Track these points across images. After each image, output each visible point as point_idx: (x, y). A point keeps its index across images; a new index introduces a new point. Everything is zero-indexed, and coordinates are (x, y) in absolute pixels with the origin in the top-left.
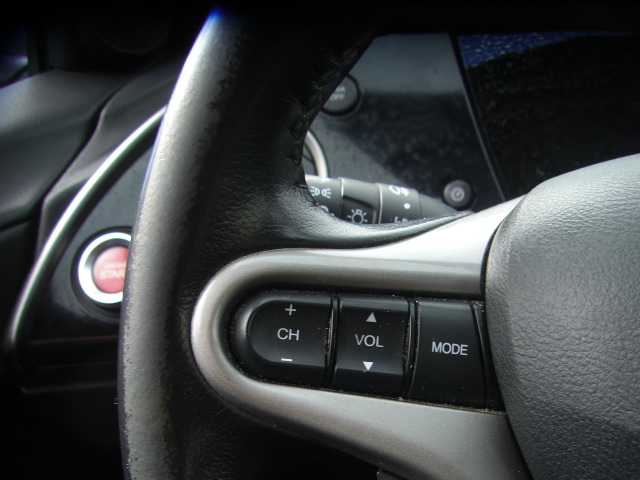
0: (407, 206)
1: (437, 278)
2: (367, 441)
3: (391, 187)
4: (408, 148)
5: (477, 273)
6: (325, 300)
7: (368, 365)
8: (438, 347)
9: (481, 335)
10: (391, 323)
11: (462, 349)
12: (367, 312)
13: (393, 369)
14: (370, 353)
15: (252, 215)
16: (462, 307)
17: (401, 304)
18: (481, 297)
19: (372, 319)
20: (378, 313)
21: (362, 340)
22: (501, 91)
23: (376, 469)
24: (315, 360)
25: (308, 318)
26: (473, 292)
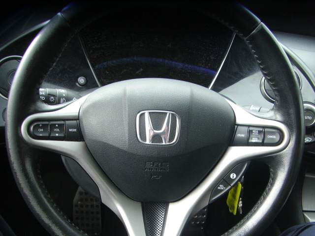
0: (64, 95)
1: (69, 116)
2: (58, 149)
3: (60, 90)
4: (66, 67)
5: (78, 114)
6: (47, 123)
7: (57, 135)
8: (70, 130)
9: (79, 127)
10: (61, 126)
11: (75, 130)
12: (56, 124)
13: (62, 135)
14: (57, 132)
15: (33, 108)
16: (75, 122)
17: (62, 122)
18: (78, 119)
19: (57, 126)
20: (58, 124)
21: (55, 130)
22: (94, 47)
23: (61, 155)
24: (47, 135)
25: (44, 126)
26: (77, 119)
